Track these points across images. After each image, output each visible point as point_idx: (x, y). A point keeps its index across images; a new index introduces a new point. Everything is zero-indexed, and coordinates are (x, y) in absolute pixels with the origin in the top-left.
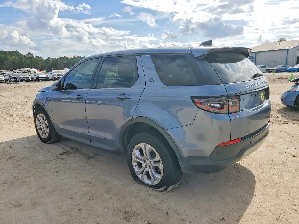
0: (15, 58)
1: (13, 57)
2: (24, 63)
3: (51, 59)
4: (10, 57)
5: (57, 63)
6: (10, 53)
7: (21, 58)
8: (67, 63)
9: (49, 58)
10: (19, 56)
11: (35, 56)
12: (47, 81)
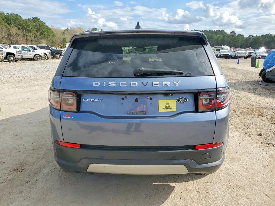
0: (219, 37)
1: (218, 36)
2: (225, 41)
3: (252, 36)
4: (215, 35)
5: (258, 41)
6: (217, 32)
7: (224, 36)
8: (268, 41)
9: (250, 36)
10: (223, 35)
11: (237, 34)
12: (229, 58)
